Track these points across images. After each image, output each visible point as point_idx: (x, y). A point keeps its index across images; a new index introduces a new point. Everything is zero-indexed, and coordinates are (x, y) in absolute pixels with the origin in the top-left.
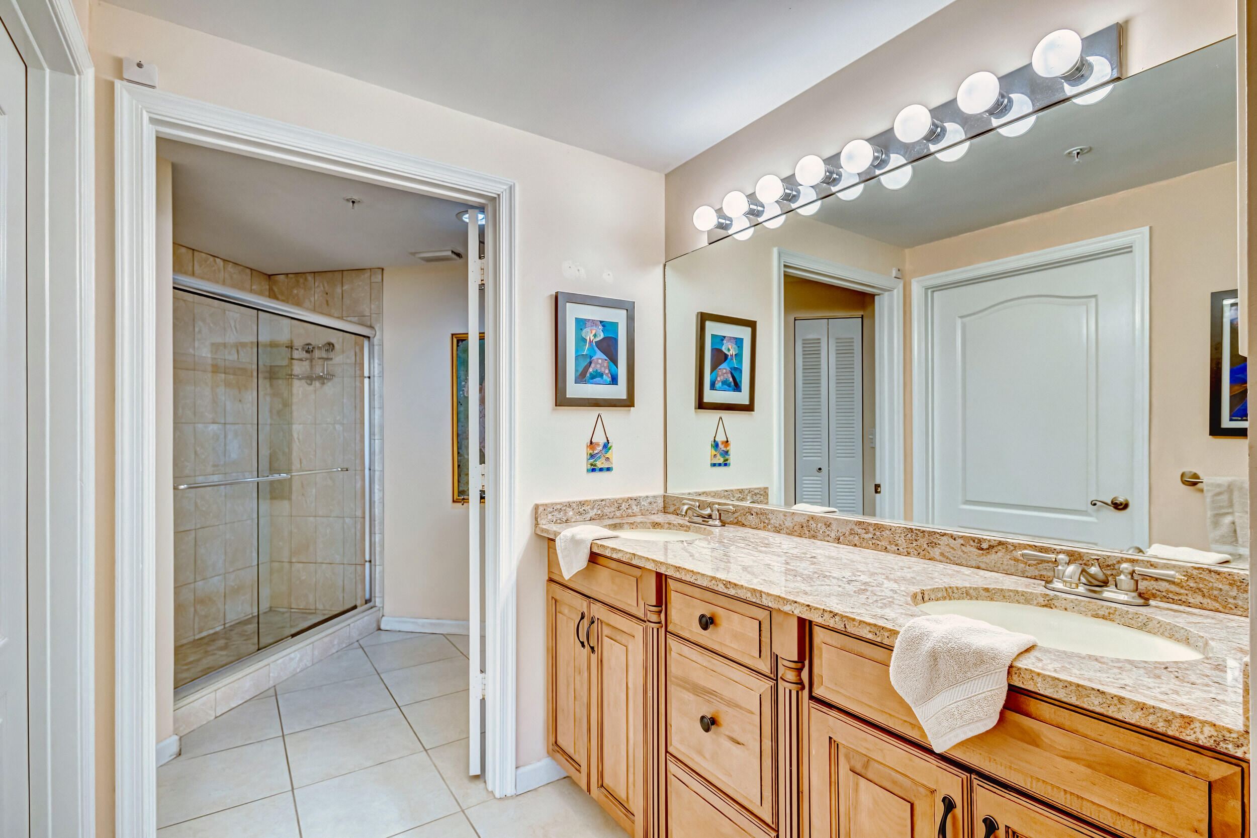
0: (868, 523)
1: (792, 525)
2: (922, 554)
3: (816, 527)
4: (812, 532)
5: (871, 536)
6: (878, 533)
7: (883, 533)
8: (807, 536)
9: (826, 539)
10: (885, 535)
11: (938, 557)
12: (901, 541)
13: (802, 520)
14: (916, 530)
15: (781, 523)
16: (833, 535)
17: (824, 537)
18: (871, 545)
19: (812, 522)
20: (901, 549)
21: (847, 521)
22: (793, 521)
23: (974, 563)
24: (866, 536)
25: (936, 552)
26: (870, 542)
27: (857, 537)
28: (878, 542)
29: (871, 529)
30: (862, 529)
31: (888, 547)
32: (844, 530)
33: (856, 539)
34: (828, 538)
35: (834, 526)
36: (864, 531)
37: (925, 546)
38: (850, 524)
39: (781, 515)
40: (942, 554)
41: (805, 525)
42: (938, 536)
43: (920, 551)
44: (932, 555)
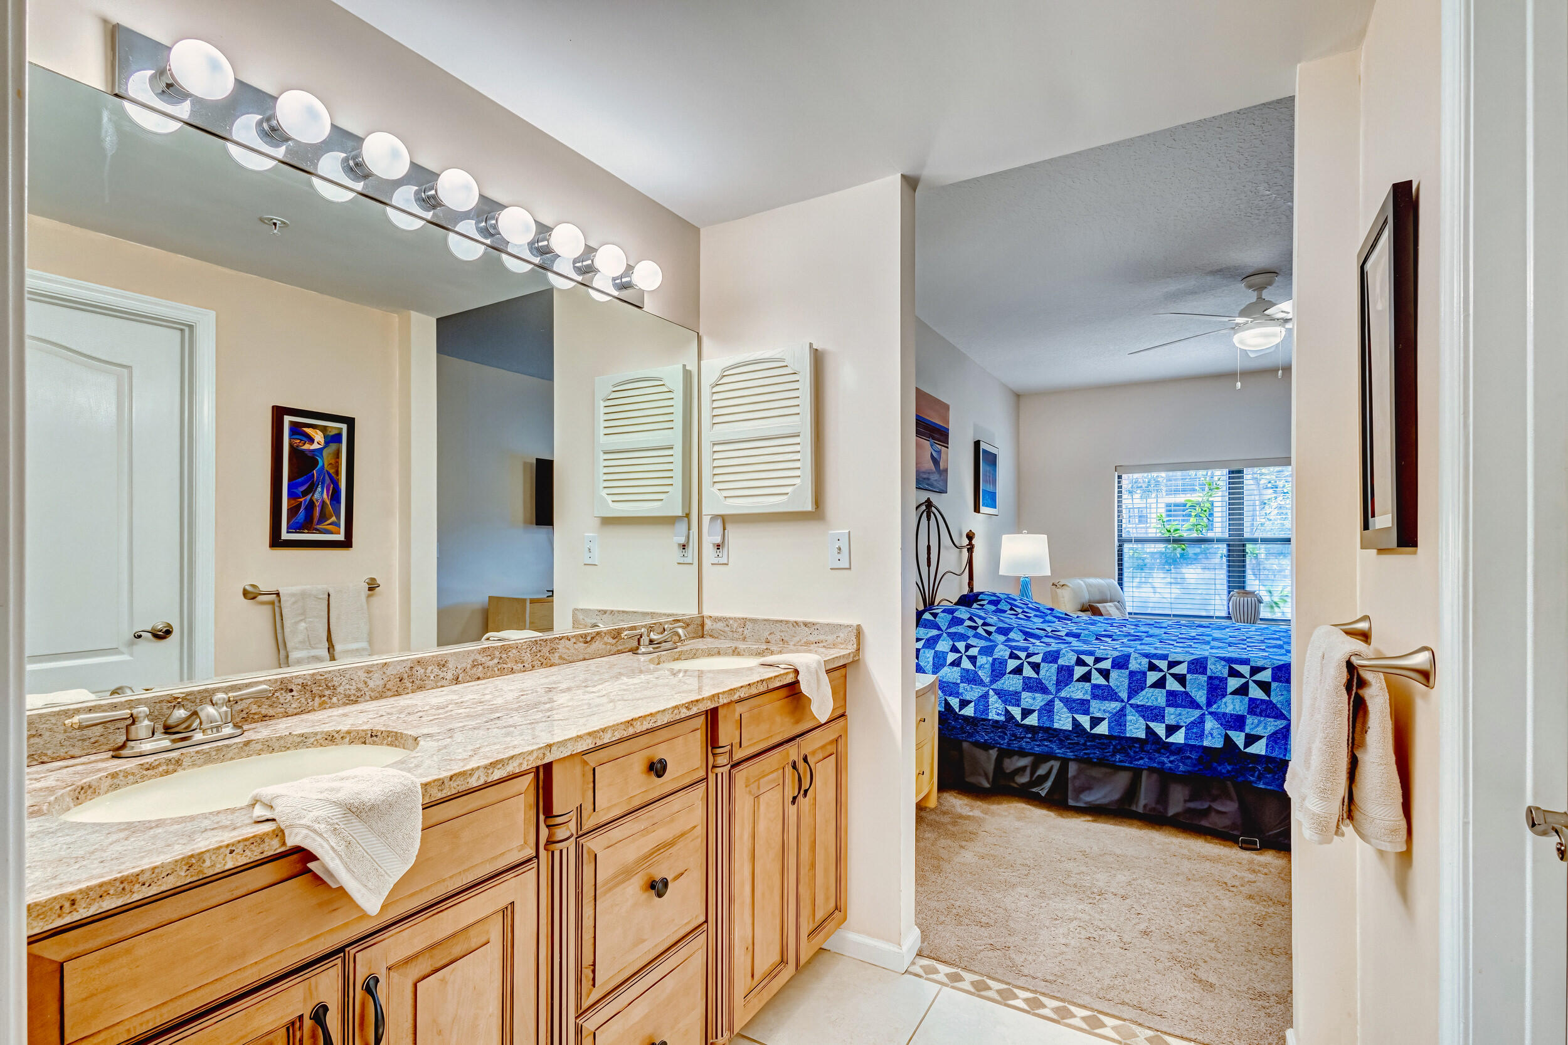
0: (493, 647)
1: (381, 683)
2: (546, 663)
3: (425, 673)
4: (418, 682)
5: (496, 661)
6: (504, 656)
7: (510, 654)
8: (409, 691)
9: (439, 684)
10: (512, 655)
11: (557, 661)
12: (527, 657)
13: (400, 669)
14: (540, 640)
15: (361, 685)
16: (449, 676)
17: (437, 682)
18: (497, 672)
19: (419, 668)
20: (526, 665)
21: (469, 652)
22: (384, 677)
23: (581, 657)
24: (491, 663)
25: (555, 658)
26: (496, 669)
27: (481, 668)
28: (505, 666)
29: (497, 653)
30: (487, 656)
31: (515, 667)
32: (464, 665)
33: (479, 671)
34: (444, 682)
35: (451, 665)
36: (489, 658)
37: (548, 654)
38: (473, 655)
39: (360, 673)
40: (561, 658)
41: (405, 676)
42: (557, 641)
43: (543, 660)
44: (553, 661)
